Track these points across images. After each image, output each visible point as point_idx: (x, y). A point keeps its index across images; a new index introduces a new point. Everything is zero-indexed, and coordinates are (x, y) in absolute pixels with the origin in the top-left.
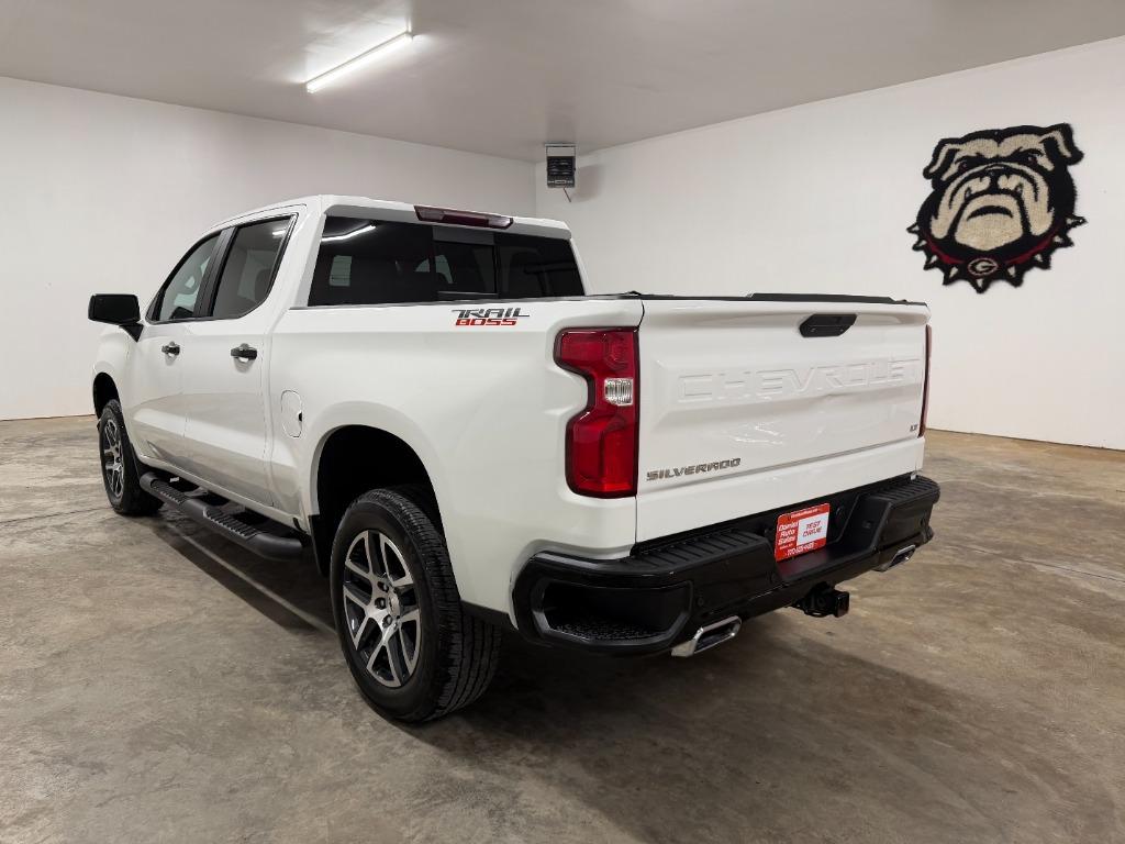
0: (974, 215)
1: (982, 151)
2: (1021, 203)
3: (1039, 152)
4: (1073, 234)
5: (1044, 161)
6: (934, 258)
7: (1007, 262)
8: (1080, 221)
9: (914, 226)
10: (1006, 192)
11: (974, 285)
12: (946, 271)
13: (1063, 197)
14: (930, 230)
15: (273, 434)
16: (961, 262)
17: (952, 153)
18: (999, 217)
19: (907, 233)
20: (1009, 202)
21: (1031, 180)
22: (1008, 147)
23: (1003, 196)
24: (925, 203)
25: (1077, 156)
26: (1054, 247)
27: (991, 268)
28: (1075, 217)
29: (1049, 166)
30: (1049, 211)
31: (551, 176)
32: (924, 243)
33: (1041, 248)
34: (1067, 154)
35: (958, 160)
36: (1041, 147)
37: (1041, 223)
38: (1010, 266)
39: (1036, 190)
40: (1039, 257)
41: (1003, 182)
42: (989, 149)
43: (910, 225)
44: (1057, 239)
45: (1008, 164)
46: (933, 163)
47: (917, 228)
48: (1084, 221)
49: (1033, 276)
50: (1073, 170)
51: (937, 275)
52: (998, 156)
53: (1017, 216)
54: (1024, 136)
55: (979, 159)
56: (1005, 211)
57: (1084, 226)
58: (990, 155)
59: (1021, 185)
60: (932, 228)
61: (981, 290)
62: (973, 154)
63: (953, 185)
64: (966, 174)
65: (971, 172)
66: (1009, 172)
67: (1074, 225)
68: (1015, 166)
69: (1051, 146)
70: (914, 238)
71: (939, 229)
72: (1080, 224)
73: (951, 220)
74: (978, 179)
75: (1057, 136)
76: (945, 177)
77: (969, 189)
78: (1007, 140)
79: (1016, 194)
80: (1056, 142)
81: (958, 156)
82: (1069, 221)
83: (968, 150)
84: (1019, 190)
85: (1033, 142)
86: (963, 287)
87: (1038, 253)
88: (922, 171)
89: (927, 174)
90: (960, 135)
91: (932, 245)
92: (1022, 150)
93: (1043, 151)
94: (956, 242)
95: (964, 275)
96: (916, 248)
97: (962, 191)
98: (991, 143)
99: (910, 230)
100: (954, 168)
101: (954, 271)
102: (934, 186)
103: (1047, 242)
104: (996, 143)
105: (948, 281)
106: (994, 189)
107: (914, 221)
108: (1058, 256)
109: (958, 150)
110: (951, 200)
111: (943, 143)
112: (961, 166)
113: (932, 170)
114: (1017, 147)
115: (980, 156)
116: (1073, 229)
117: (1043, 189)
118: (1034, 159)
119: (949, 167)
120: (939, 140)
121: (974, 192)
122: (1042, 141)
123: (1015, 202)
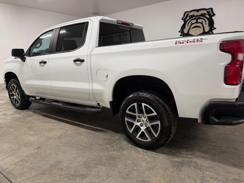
0: (193, 28)
1: (194, 14)
2: (203, 25)
3: (206, 14)
5: (207, 16)
8: (215, 28)
9: (180, 31)
10: (200, 23)
13: (211, 23)
14: (184, 32)
15: (92, 82)
17: (188, 15)
18: (198, 28)
20: (200, 25)
21: (205, 20)
22: (200, 13)
23: (199, 24)
24: (182, 25)
25: (214, 15)
29: (208, 17)
30: (208, 26)
32: (182, 34)
34: (212, 14)
35: (189, 16)
36: (207, 13)
39: (206, 22)
41: (199, 21)
42: (196, 13)
43: (179, 31)
44: (210, 32)
45: (200, 17)
46: (184, 17)
47: (181, 31)
48: (216, 28)
50: (213, 18)
52: (198, 15)
53: (202, 28)
54: (203, 10)
55: (194, 16)
56: (199, 27)
57: (216, 29)
58: (196, 15)
59: (203, 21)
60: (184, 31)
62: (192, 15)
63: (188, 22)
64: (191, 19)
65: (192, 18)
66: (200, 18)
67: (214, 29)
68: (201, 17)
69: (209, 12)
70: (180, 33)
71: (186, 31)
72: (215, 29)
73: (188, 29)
76: (186, 20)
77: (192, 22)
78: (199, 12)
79: (202, 23)
80: (210, 12)
81: (189, 15)
82: (213, 29)
83: (191, 14)
84: (202, 22)
85: (205, 12)
88: (181, 19)
89: (182, 19)
90: (189, 11)
91: (184, 34)
92: (203, 13)
93: (207, 14)
94: (189, 34)
98: (196, 12)
99: (179, 32)
100: (188, 18)
102: (184, 22)
103: (208, 33)
106: (197, 22)
107: (180, 30)
109: (189, 14)
111: (186, 12)
112: (190, 17)
113: (184, 18)
114: (201, 13)
115: (194, 15)
116: (213, 30)
117: (207, 22)
118: (205, 15)
119: (187, 17)
120: (185, 12)
121: (193, 23)
122: (207, 12)
123: (202, 25)
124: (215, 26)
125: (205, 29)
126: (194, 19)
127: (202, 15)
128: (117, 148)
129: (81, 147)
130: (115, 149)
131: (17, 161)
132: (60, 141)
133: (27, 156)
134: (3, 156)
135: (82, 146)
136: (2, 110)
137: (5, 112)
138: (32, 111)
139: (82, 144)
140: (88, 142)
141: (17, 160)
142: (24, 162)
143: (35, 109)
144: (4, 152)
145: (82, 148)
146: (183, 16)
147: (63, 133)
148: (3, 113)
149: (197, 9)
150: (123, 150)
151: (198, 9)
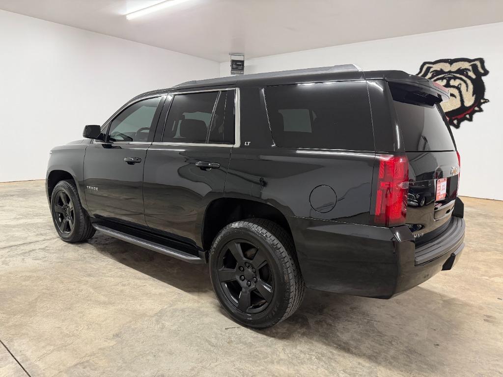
1: (443, 68)
2: (460, 92)
3: (469, 70)
4: (483, 106)
5: (471, 74)
7: (454, 118)
8: (487, 101)
10: (454, 87)
13: (479, 90)
17: (429, 68)
21: (465, 82)
22: (455, 67)
23: (452, 89)
25: (486, 73)
26: (475, 112)
28: (484, 99)
29: (474, 76)
30: (473, 96)
31: (233, 69)
33: (469, 112)
34: (482, 71)
36: (470, 68)
37: (469, 101)
38: (454, 120)
39: (467, 86)
40: (468, 116)
41: (452, 82)
42: (446, 67)
44: (476, 109)
45: (455, 74)
46: (420, 72)
48: (488, 101)
49: (465, 124)
50: (484, 78)
52: (450, 71)
53: (458, 98)
54: (463, 62)
55: (441, 72)
56: (453, 95)
57: (488, 103)
58: (446, 70)
59: (460, 84)
62: (439, 69)
64: (435, 78)
65: (438, 77)
66: (455, 78)
67: (484, 103)
68: (458, 75)
69: (475, 67)
72: (486, 102)
75: (478, 63)
78: (454, 64)
79: (458, 88)
80: (477, 66)
81: (431, 70)
82: (482, 101)
83: (437, 67)
84: (459, 86)
85: (467, 65)
87: (468, 114)
90: (433, 61)
92: (461, 69)
93: (471, 70)
98: (447, 65)
100: (429, 75)
103: (472, 110)
104: (449, 65)
108: (476, 116)
109: (431, 67)
111: (425, 64)
112: (432, 75)
113: (420, 75)
114: (459, 67)
115: (441, 70)
116: (483, 105)
117: (471, 86)
118: (467, 73)
119: (427, 74)
120: (423, 62)
122: (471, 65)
123: (458, 91)
124: (486, 97)
125: (465, 100)
126: (442, 79)
127: (460, 71)
128: (286, 358)
129: (207, 344)
130: (281, 360)
131: (73, 364)
132: (161, 324)
133: (93, 354)
134: (43, 347)
135: (210, 343)
136: (40, 239)
137: (46, 244)
138: (99, 247)
139: (208, 338)
140: (221, 334)
141: (71, 362)
142: (88, 368)
143: (107, 242)
144: (46, 339)
145: (210, 347)
146: (418, 71)
147: (166, 307)
148: (43, 246)
149: (449, 59)
150: (299, 363)
151: (452, 58)
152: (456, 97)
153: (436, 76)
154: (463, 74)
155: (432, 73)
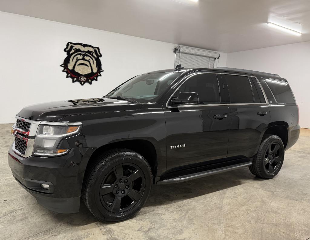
1: (80, 48)
2: (90, 64)
4: (101, 73)
5: (94, 55)
6: (69, 75)
7: (88, 78)
8: (103, 71)
9: (63, 64)
11: (81, 83)
12: (73, 79)
13: (99, 64)
14: (67, 67)
16: (77, 77)
17: (72, 47)
18: (85, 66)
19: (60, 66)
21: (92, 59)
22: (86, 49)
26: (98, 76)
27: (85, 79)
28: (102, 70)
29: (96, 57)
30: (97, 67)
32: (66, 70)
33: (96, 76)
34: (99, 55)
35: (74, 49)
36: (94, 51)
37: (95, 70)
38: (89, 79)
39: (93, 61)
41: (86, 58)
42: (82, 48)
43: (61, 64)
44: (99, 74)
45: (86, 53)
46: (67, 48)
47: (63, 65)
49: (94, 82)
51: (70, 80)
52: (84, 51)
53: (90, 67)
54: (90, 47)
55: (79, 50)
57: (103, 72)
58: (82, 50)
59: (90, 60)
61: (82, 85)
63: (73, 56)
64: (76, 53)
66: (87, 56)
67: (102, 71)
68: (88, 54)
69: (95, 51)
70: (63, 68)
71: (70, 67)
73: (73, 65)
74: (79, 55)
75: (97, 49)
76: (71, 53)
77: (77, 58)
80: (97, 51)
81: (74, 48)
82: (101, 70)
83: (76, 47)
85: (91, 49)
86: (77, 83)
87: (95, 77)
88: (64, 49)
89: (65, 50)
90: (74, 43)
91: (68, 71)
93: (94, 52)
94: (75, 71)
95: (78, 80)
96: (63, 71)
97: (75, 57)
99: (61, 66)
100: (73, 51)
101: (75, 79)
102: (67, 54)
103: (96, 74)
104: (83, 47)
105: (74, 82)
106: (83, 59)
108: (99, 78)
109: (74, 46)
110: (73, 60)
111: (69, 43)
112: (75, 51)
113: (67, 50)
117: (95, 62)
119: (71, 50)
121: (79, 59)
122: (94, 50)
123: (89, 63)
124: (103, 68)
125: (93, 69)
126: (80, 54)
127: (88, 52)
146: (65, 47)
152: (88, 67)
153: (76, 52)
154: (91, 54)
155: (74, 50)
